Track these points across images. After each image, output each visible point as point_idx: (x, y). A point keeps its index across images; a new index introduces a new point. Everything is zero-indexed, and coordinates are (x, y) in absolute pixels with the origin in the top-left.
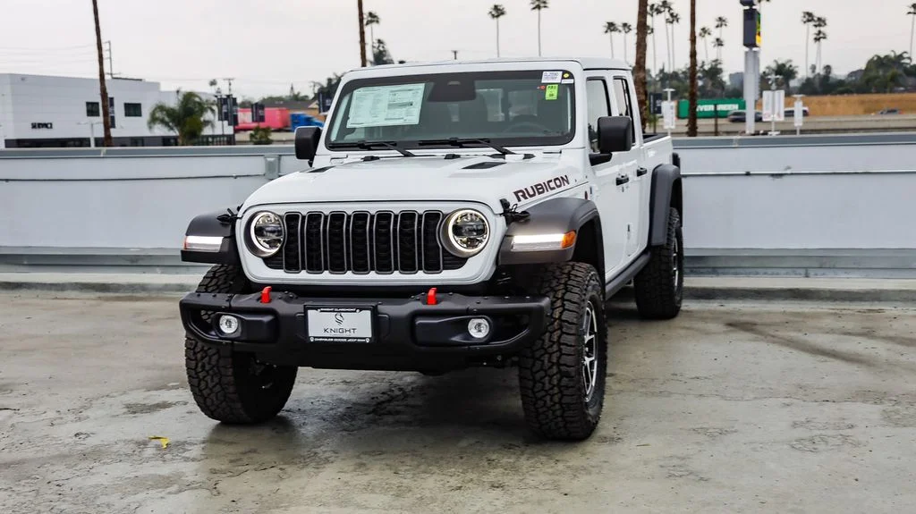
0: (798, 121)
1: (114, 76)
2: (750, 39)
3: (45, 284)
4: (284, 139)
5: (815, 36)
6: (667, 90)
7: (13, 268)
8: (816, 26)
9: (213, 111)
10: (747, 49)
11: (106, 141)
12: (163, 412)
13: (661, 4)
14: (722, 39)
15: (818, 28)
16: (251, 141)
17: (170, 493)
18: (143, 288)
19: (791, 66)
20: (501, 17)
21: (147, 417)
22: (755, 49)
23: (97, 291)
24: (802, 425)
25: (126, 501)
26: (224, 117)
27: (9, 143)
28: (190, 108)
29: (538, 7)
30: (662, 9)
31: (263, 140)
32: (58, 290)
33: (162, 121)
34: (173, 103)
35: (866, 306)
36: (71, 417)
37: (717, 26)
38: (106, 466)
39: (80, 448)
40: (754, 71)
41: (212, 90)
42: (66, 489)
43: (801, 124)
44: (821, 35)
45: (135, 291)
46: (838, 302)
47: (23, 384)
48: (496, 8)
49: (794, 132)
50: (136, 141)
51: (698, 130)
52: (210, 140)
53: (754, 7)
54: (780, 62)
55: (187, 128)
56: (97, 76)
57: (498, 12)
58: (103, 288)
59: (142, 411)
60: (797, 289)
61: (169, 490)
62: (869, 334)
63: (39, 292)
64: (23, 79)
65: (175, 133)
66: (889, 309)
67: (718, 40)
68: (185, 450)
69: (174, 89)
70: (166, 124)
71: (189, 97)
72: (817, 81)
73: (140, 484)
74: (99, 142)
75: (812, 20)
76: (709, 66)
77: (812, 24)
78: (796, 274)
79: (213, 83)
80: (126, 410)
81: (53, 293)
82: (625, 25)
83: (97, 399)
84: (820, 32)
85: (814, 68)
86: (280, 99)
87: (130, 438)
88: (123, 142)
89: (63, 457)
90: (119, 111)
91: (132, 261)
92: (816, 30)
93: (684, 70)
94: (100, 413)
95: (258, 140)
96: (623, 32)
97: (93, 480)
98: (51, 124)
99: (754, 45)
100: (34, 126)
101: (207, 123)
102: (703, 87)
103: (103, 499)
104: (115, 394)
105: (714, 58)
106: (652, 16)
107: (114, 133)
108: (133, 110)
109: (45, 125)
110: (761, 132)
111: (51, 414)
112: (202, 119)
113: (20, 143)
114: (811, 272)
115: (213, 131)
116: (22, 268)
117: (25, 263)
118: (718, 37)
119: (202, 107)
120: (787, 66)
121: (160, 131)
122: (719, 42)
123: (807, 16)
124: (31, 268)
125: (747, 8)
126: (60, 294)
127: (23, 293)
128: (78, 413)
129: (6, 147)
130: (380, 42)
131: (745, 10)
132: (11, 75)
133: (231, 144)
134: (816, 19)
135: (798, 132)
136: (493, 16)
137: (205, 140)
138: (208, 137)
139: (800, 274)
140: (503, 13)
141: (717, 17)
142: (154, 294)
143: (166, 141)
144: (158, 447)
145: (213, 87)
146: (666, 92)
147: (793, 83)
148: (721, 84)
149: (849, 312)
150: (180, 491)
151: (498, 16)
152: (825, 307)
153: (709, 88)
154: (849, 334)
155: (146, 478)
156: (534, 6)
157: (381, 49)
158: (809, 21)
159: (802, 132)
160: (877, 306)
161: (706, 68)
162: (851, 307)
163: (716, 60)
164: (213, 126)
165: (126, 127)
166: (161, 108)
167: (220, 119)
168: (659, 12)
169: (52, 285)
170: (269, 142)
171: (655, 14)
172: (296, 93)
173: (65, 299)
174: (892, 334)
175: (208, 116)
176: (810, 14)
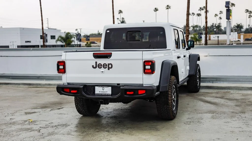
0: (242, 40)
1: (49, 28)
2: (228, 17)
3: (15, 83)
4: (95, 46)
5: (249, 16)
6: (203, 32)
7: (8, 79)
8: (249, 13)
9: (74, 38)
10: (227, 20)
11: (44, 46)
12: (34, 114)
13: (203, 7)
14: (221, 17)
15: (250, 14)
16: (86, 46)
17: (28, 132)
18: (40, 84)
19: (242, 25)
20: (157, 11)
21: (29, 115)
22: (230, 20)
23: (28, 85)
24: (190, 118)
25: (17, 133)
26: (78, 39)
27: (18, 47)
28: (68, 37)
29: (168, 8)
30: (204, 9)
31: (89, 46)
32: (18, 85)
33: (60, 41)
34: (64, 36)
35: (226, 91)
36: (11, 115)
37: (220, 14)
38: (15, 126)
39: (10, 122)
40: (229, 26)
41: (76, 32)
42: (4, 131)
43: (243, 42)
44: (251, 16)
45: (37, 85)
46: (219, 90)
47: (2, 107)
48: (156, 9)
49: (241, 44)
50: (54, 46)
51: (208, 43)
52: (74, 46)
53: (229, 8)
54: (238, 24)
55: (67, 43)
56: (41, 28)
57: (156, 10)
58: (30, 84)
59: (28, 114)
60: (208, 86)
61: (28, 131)
62: (222, 98)
63: (13, 85)
64: (23, 29)
65: (64, 44)
66: (232, 91)
67: (220, 17)
68: (35, 123)
69: (64, 32)
70: (62, 41)
71: (68, 34)
72: (249, 29)
73: (21, 130)
74: (42, 46)
75: (248, 12)
76: (218, 25)
77: (248, 13)
78: (210, 82)
79: (77, 30)
80: (24, 114)
81: (17, 86)
82: (193, 13)
83: (18, 111)
84: (250, 15)
85: (249, 25)
86: (95, 34)
87: (23, 120)
88: (50, 46)
89: (5, 124)
90: (49, 38)
91: (38, 78)
92: (249, 15)
93: (210, 26)
94: (18, 114)
95: (88, 46)
96: (192, 15)
97: (10, 129)
98: (31, 41)
99: (229, 19)
100: (26, 42)
101: (73, 41)
102: (216, 31)
103: (12, 133)
104: (23, 110)
105: (219, 23)
106: (201, 11)
107: (47, 44)
108: (53, 37)
109: (29, 42)
110: (231, 44)
111: (6, 114)
112: (71, 40)
113: (22, 46)
114: (214, 82)
115: (74, 43)
116: (9, 79)
117: (11, 78)
118: (220, 16)
119: (71, 37)
120: (241, 25)
121: (59, 43)
122: (220, 18)
123: (246, 11)
124: (12, 79)
125: (227, 8)
126: (19, 86)
127: (9, 86)
128: (13, 114)
129: (18, 48)
130: (123, 18)
131: (227, 9)
132: (20, 28)
133: (80, 47)
134: (249, 11)
135: (242, 44)
136: (155, 11)
137: (73, 46)
138: (73, 45)
139: (211, 82)
140: (157, 10)
141: (220, 11)
142: (42, 86)
143: (62, 46)
144: (29, 122)
145: (77, 31)
146: (203, 33)
147: (243, 30)
148: (221, 30)
149: (221, 92)
150: (31, 131)
151: (156, 11)
152: (216, 91)
153: (217, 31)
154: (217, 97)
155: (23, 129)
156: (167, 8)
157: (123, 20)
158: (247, 12)
159: (243, 44)
160: (229, 91)
161: (217, 25)
162: (222, 91)
163: (220, 23)
164: (74, 42)
165: (51, 42)
166: (60, 37)
167: (77, 40)
168: (202, 10)
169: (17, 84)
170: (91, 46)
171: (201, 10)
172: (99, 32)
173: (20, 87)
174: (228, 97)
175: (73, 39)
176: (247, 10)
